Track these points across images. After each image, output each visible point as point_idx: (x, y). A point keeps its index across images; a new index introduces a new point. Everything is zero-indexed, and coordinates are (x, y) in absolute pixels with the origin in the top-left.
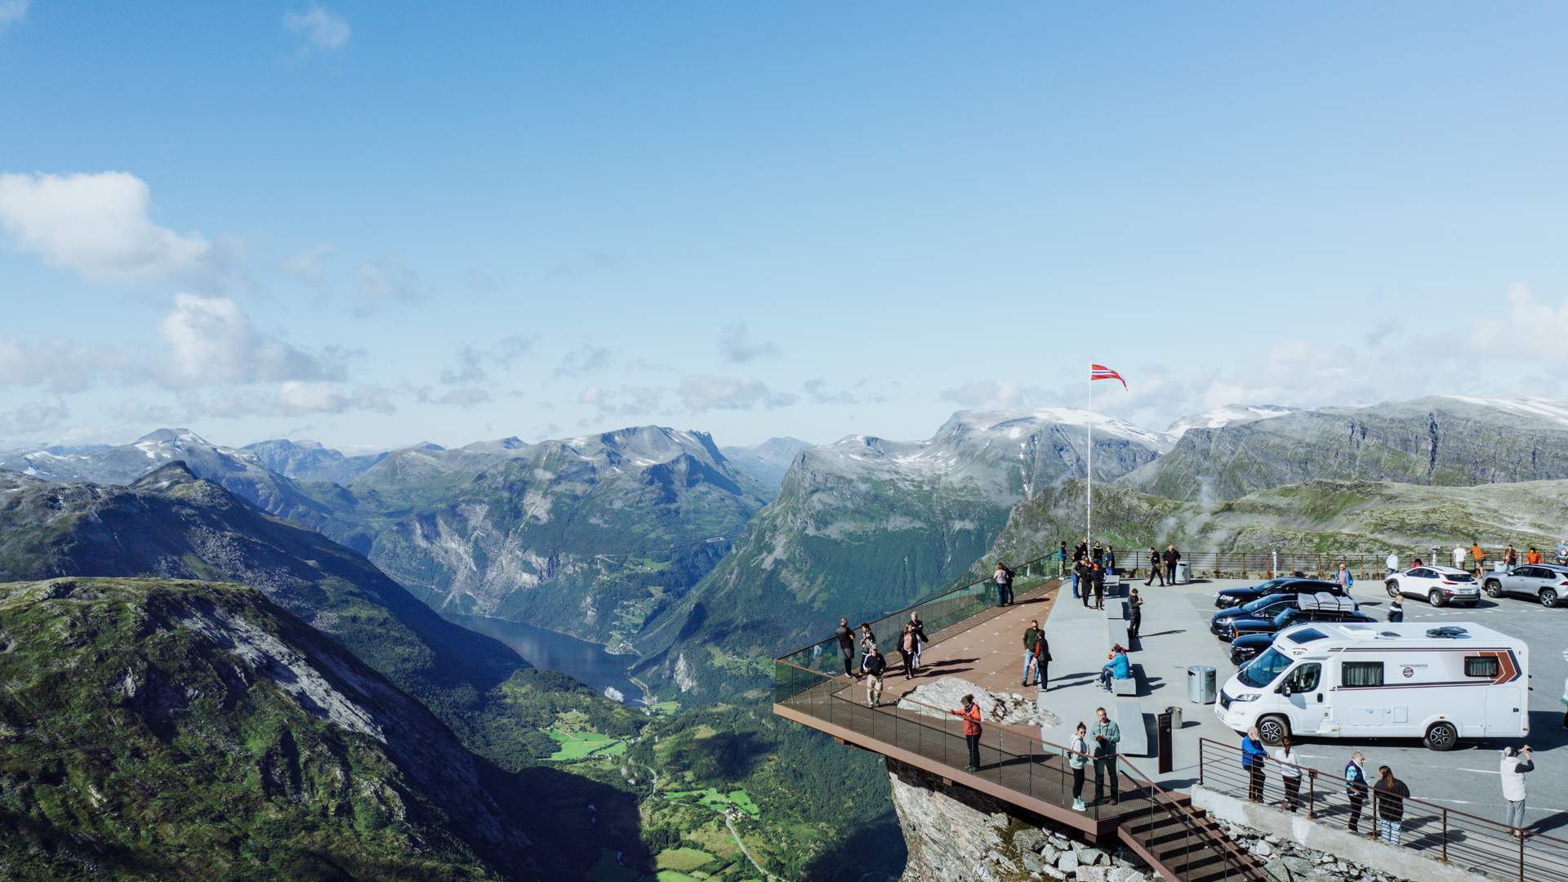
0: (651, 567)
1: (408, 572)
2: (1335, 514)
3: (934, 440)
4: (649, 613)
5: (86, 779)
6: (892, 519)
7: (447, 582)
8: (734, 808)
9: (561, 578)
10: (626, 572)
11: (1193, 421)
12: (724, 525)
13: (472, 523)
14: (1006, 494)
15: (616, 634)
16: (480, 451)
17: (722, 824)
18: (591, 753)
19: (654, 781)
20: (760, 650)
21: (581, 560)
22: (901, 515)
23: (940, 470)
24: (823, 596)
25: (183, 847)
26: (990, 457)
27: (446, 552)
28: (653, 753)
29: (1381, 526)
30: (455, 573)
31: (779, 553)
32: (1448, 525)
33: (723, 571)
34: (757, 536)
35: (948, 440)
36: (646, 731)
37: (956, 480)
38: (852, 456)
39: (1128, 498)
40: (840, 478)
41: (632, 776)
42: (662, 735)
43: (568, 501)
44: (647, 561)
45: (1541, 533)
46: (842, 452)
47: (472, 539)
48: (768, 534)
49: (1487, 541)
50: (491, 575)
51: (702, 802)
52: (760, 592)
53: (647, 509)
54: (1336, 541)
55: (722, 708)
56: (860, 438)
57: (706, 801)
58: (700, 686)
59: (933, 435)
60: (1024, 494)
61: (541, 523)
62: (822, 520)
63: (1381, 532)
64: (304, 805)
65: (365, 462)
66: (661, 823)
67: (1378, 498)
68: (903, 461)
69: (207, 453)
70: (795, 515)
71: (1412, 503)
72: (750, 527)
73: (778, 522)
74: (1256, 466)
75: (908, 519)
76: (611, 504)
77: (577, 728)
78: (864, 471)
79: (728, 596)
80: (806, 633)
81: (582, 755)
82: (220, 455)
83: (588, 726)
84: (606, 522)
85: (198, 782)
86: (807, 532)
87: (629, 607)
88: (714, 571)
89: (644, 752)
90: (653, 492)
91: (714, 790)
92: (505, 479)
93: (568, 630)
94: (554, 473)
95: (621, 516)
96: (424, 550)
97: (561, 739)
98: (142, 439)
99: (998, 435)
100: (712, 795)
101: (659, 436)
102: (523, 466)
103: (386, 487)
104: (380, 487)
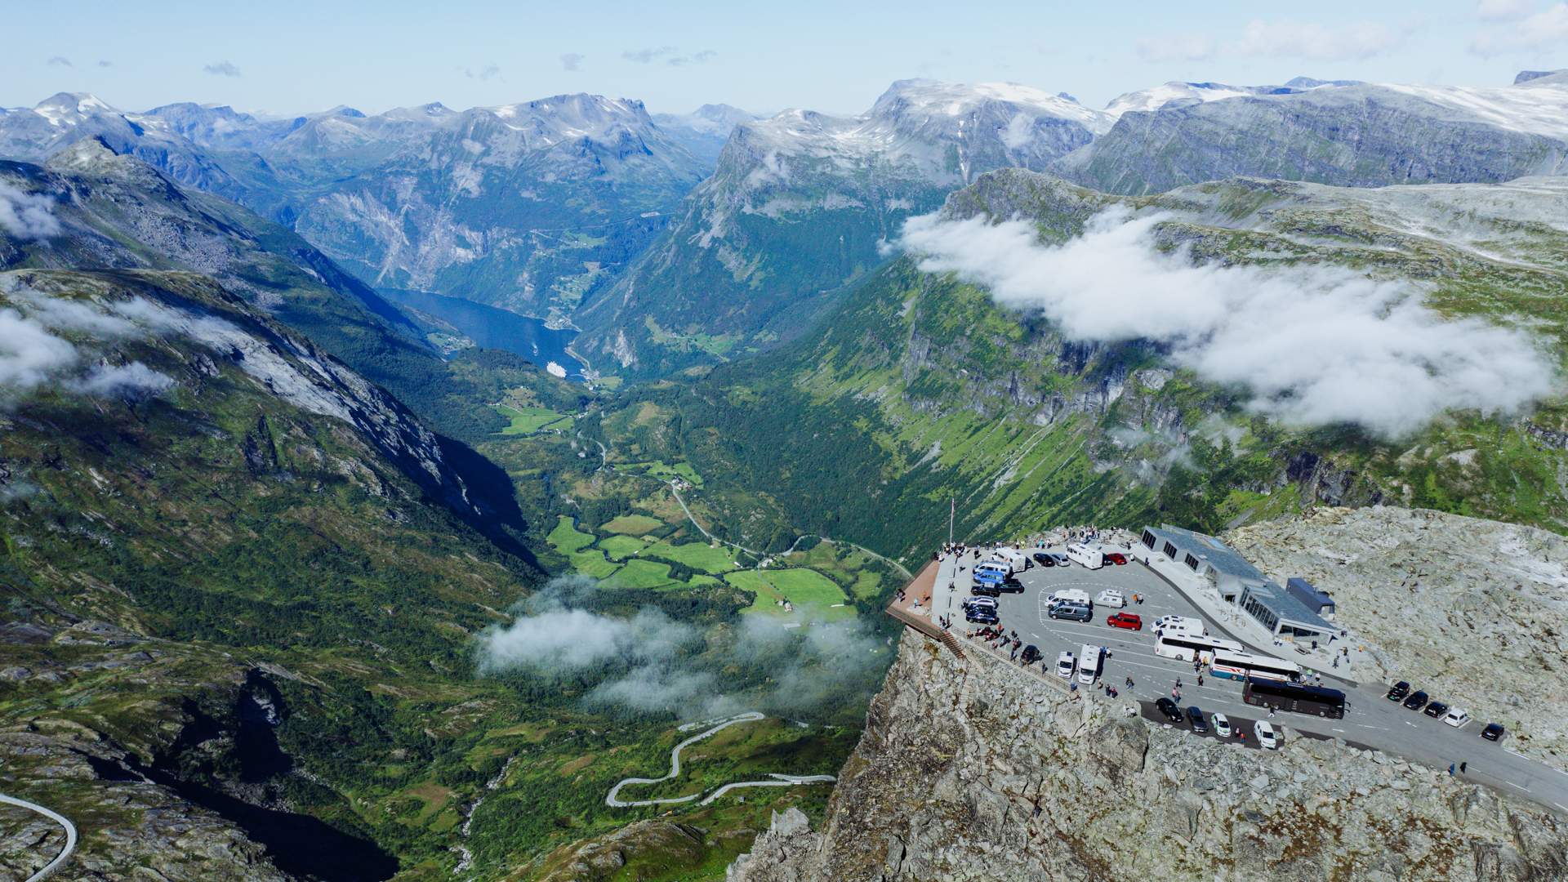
0: (586, 242)
2: (1250, 212)
3: (873, 115)
4: (587, 288)
6: (829, 197)
7: (379, 257)
8: (679, 478)
9: (497, 253)
10: (562, 247)
11: (1133, 99)
12: (659, 199)
13: (401, 196)
14: (942, 173)
15: (554, 310)
16: (403, 118)
17: (668, 493)
18: (540, 428)
19: (603, 454)
20: (698, 327)
21: (515, 235)
22: (838, 193)
23: (877, 147)
24: (760, 275)
26: (928, 135)
27: (377, 226)
28: (600, 428)
29: (1290, 226)
30: (387, 247)
31: (716, 231)
32: (1351, 226)
33: (659, 247)
34: (694, 213)
35: (886, 116)
36: (592, 406)
37: (893, 157)
38: (790, 134)
39: (1059, 190)
40: (777, 154)
41: (582, 450)
42: (607, 411)
43: (499, 174)
44: (582, 236)
45: (1432, 237)
46: (779, 128)
47: (403, 211)
48: (705, 211)
49: (1382, 243)
50: (424, 249)
51: (649, 473)
52: (698, 270)
53: (581, 183)
54: (1247, 239)
55: (665, 384)
56: (798, 113)
57: (654, 471)
58: (640, 362)
59: (871, 107)
60: (960, 172)
61: (473, 196)
62: (759, 198)
63: (1289, 232)
65: (279, 130)
66: (612, 493)
67: (1292, 197)
68: (842, 137)
69: (114, 120)
70: (731, 192)
71: (1322, 203)
72: (687, 203)
73: (715, 199)
74: (1188, 152)
75: (845, 198)
76: (544, 177)
77: (525, 403)
78: (801, 148)
79: (666, 274)
80: (743, 311)
81: (532, 430)
82: (129, 122)
83: (536, 404)
84: (539, 196)
86: (744, 210)
87: (566, 282)
88: (652, 247)
89: (592, 428)
90: (585, 165)
91: (660, 463)
92: (433, 151)
93: (507, 305)
94: (484, 144)
95: (552, 190)
96: (354, 223)
97: (511, 415)
98: (41, 104)
99: (937, 111)
100: (658, 467)
101: (590, 105)
102: (450, 136)
103: (308, 157)
104: (299, 157)
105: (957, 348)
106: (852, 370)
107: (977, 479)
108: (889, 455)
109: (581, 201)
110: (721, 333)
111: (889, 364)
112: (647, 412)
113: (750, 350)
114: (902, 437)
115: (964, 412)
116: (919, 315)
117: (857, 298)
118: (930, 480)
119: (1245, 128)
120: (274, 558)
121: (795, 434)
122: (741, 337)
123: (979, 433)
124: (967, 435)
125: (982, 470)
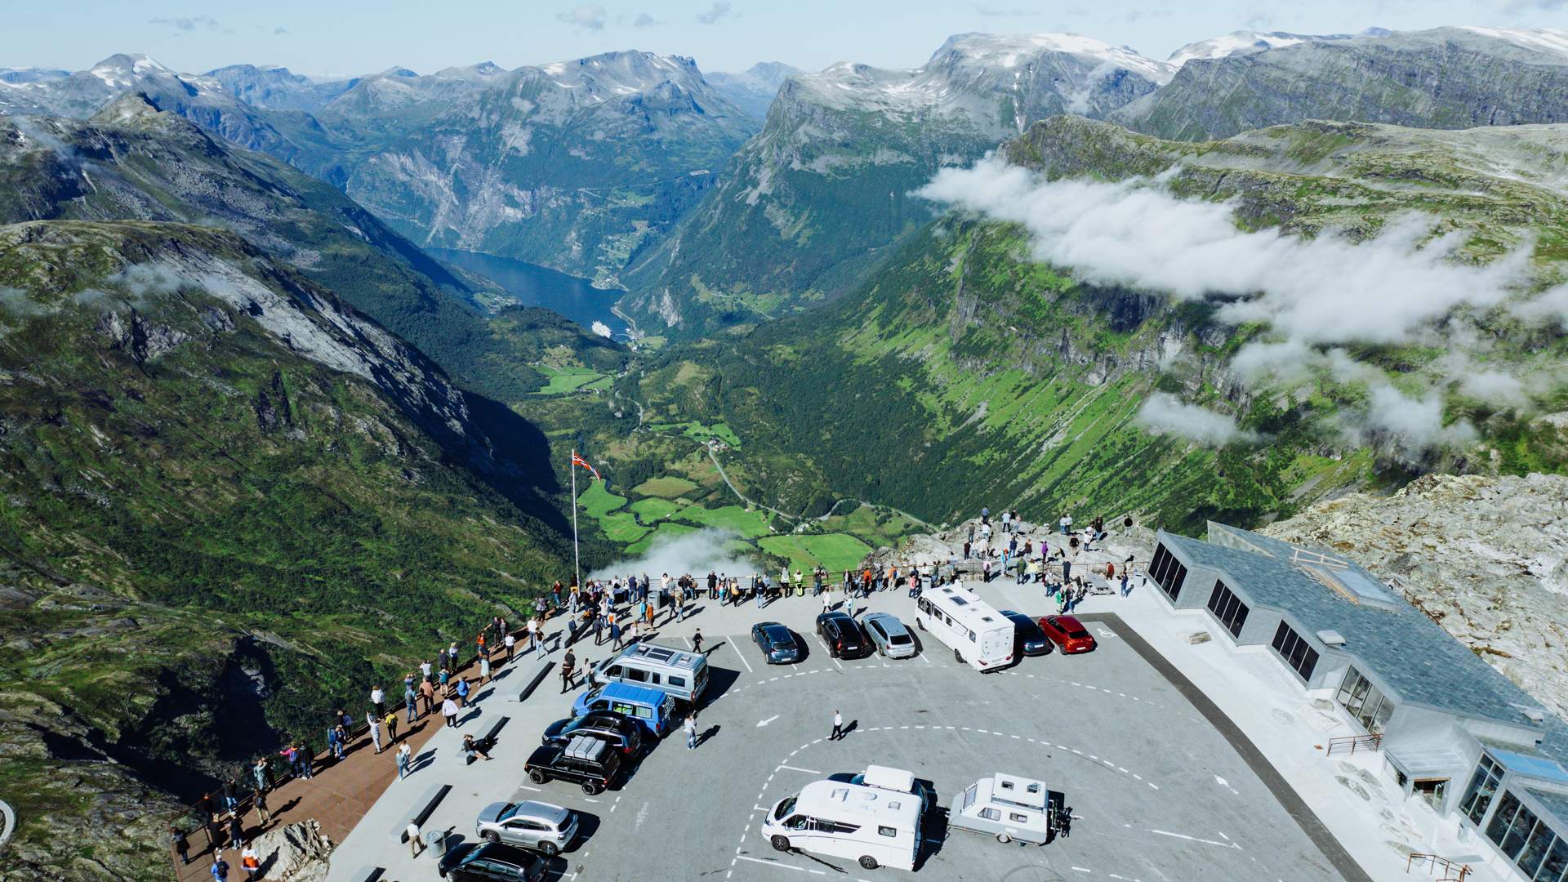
0: (634, 201)
1: (390, 206)
2: (1322, 157)
3: (926, 68)
4: (634, 247)
5: (87, 422)
6: (879, 152)
7: (428, 216)
8: (716, 439)
9: (545, 212)
10: (610, 206)
11: (1196, 50)
12: (708, 157)
13: (450, 155)
14: (997, 127)
15: (602, 269)
16: (454, 78)
17: (704, 455)
18: (579, 387)
19: (640, 414)
20: (744, 285)
21: (564, 194)
22: (888, 148)
23: (930, 100)
24: (808, 232)
25: (187, 482)
26: (982, 87)
27: (426, 185)
28: (638, 387)
29: (1366, 171)
30: (437, 206)
31: (764, 187)
32: (1432, 170)
33: (707, 205)
34: (742, 170)
35: (940, 69)
36: (632, 366)
37: (946, 111)
38: (840, 85)
39: (1116, 137)
40: (826, 109)
41: (619, 409)
42: (647, 371)
43: (548, 132)
44: (631, 195)
45: (1523, 180)
46: (829, 81)
47: (452, 171)
48: (753, 168)
49: (1468, 188)
50: (473, 208)
51: (686, 433)
52: (744, 228)
53: (630, 140)
54: (1318, 185)
55: (706, 343)
56: (849, 66)
57: (691, 432)
58: (685, 322)
59: (926, 61)
60: (1015, 126)
61: (522, 155)
62: (808, 154)
63: (1364, 177)
64: (300, 441)
65: (334, 90)
66: (646, 454)
67: (1367, 140)
68: (893, 91)
69: (168, 80)
70: (780, 148)
71: (1401, 146)
72: (735, 160)
73: (763, 155)
74: (1255, 101)
75: (895, 153)
76: (592, 135)
77: (564, 362)
78: (851, 102)
79: (713, 231)
80: (790, 269)
81: (571, 389)
82: (183, 83)
83: (575, 361)
84: (587, 154)
85: (197, 421)
86: (792, 166)
87: (614, 241)
88: (699, 206)
89: (630, 387)
90: (635, 122)
91: (697, 423)
92: (482, 109)
93: (555, 264)
94: (533, 102)
95: (603, 148)
96: (404, 183)
97: (550, 374)
98: (98, 65)
99: (992, 63)
100: (696, 427)
101: (641, 62)
102: (499, 94)
103: (359, 117)
104: (352, 116)
105: (1005, 304)
106: (897, 328)
107: (1024, 442)
108: (933, 416)
109: (630, 158)
110: (768, 291)
111: (935, 321)
112: (688, 371)
113: (796, 309)
114: (947, 397)
115: (1012, 371)
116: (967, 270)
117: (904, 254)
118: (975, 442)
119: (1316, 75)
120: (280, 520)
121: (836, 394)
122: (787, 296)
123: (1028, 393)
124: (1015, 395)
125: (1030, 432)
